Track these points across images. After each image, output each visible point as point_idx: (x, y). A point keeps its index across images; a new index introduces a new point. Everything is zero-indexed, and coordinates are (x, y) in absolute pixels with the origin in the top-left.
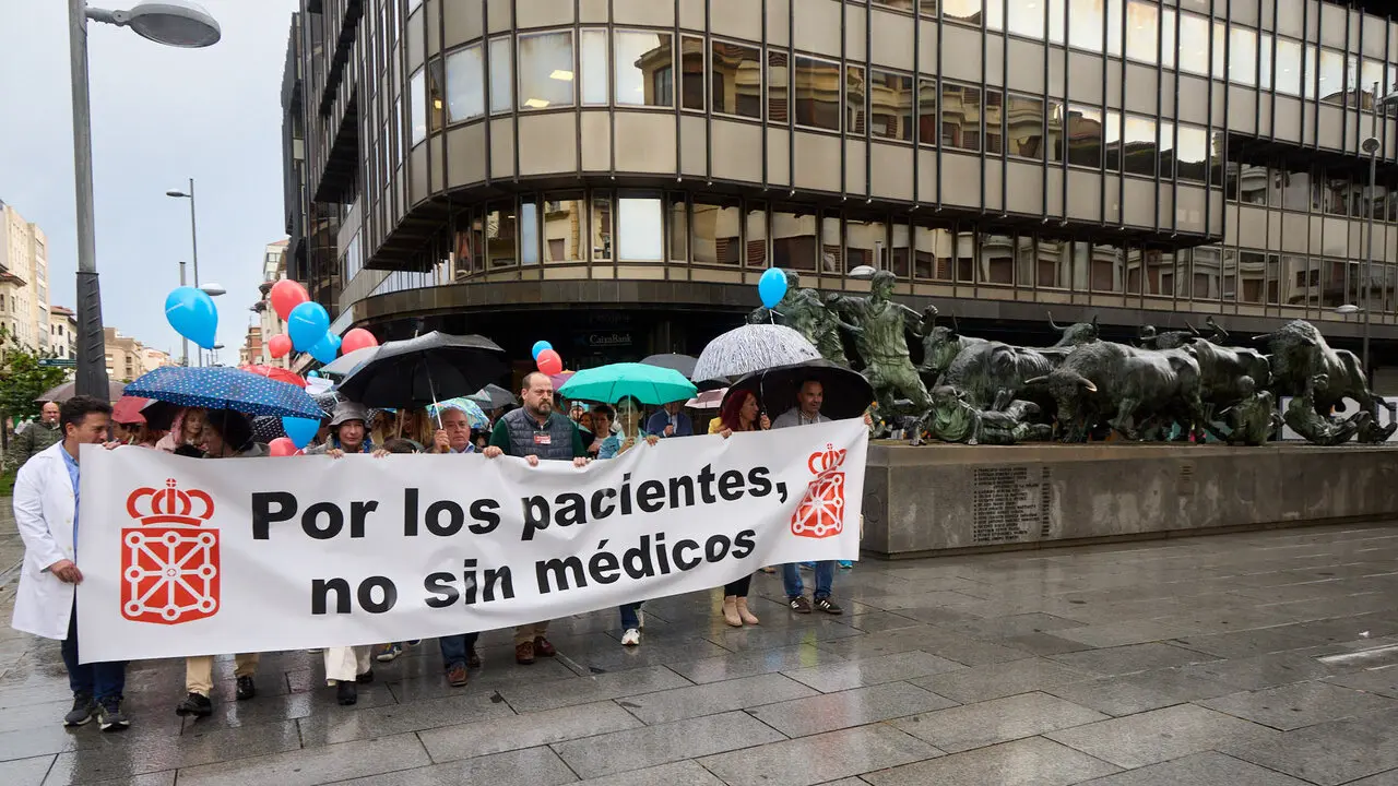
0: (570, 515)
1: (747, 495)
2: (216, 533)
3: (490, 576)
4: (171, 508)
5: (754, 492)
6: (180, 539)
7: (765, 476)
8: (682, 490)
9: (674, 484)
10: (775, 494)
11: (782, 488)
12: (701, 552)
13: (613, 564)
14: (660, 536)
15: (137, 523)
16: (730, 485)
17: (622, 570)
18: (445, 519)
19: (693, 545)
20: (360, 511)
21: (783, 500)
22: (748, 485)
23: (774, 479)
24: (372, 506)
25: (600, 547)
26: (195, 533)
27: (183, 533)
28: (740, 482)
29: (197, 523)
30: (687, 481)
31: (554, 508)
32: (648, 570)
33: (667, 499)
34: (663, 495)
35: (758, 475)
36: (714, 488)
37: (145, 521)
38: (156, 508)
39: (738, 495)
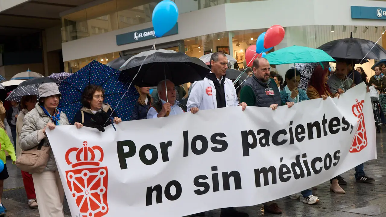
2: (106, 168)
3: (226, 176)
4: (86, 157)
6: (89, 174)
8: (314, 129)
9: (310, 126)
15: (70, 168)
26: (96, 170)
27: (91, 170)
29: (98, 164)
30: (317, 124)
33: (306, 135)
34: (305, 133)
37: (74, 166)
38: (78, 158)
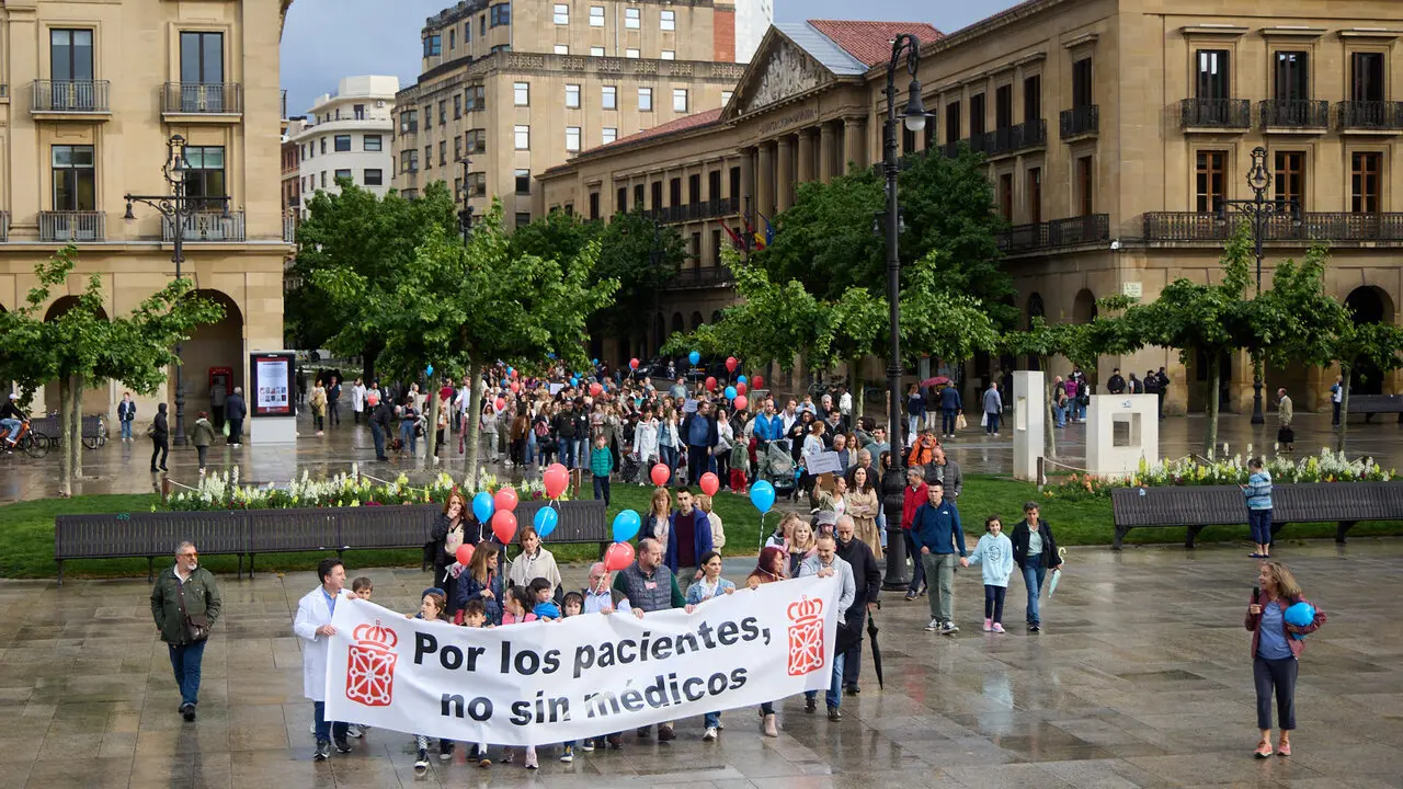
0: (607, 659)
1: (741, 640)
3: (553, 704)
5: (746, 638)
7: (754, 624)
8: (686, 643)
9: (680, 639)
10: (761, 638)
11: (766, 633)
12: (704, 687)
13: (638, 697)
14: (673, 676)
16: (727, 634)
17: (645, 702)
18: (527, 663)
19: (700, 682)
20: (474, 653)
21: (767, 643)
22: (742, 632)
23: (760, 626)
24: (481, 651)
25: (628, 685)
28: (735, 630)
30: (690, 636)
31: (598, 654)
32: (664, 700)
33: (674, 650)
34: (672, 647)
35: (749, 624)
36: (714, 637)
39: (734, 640)
